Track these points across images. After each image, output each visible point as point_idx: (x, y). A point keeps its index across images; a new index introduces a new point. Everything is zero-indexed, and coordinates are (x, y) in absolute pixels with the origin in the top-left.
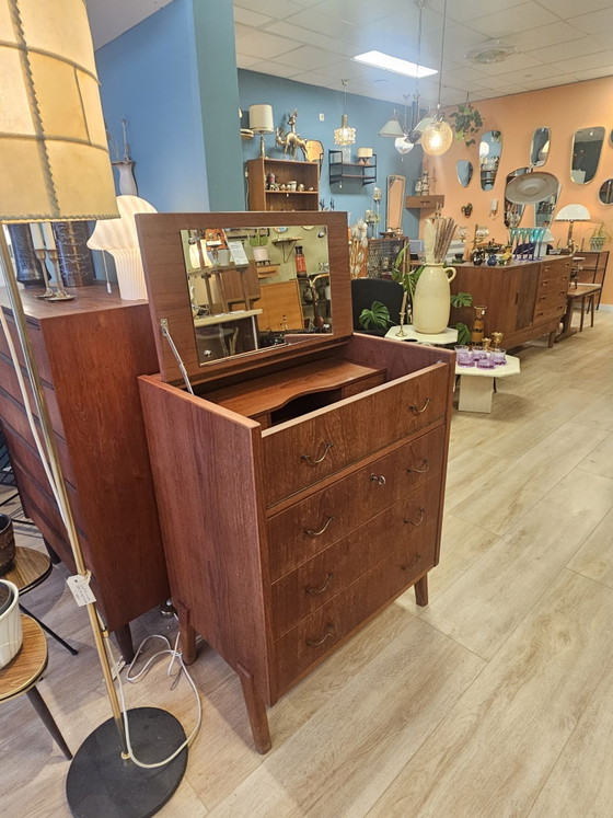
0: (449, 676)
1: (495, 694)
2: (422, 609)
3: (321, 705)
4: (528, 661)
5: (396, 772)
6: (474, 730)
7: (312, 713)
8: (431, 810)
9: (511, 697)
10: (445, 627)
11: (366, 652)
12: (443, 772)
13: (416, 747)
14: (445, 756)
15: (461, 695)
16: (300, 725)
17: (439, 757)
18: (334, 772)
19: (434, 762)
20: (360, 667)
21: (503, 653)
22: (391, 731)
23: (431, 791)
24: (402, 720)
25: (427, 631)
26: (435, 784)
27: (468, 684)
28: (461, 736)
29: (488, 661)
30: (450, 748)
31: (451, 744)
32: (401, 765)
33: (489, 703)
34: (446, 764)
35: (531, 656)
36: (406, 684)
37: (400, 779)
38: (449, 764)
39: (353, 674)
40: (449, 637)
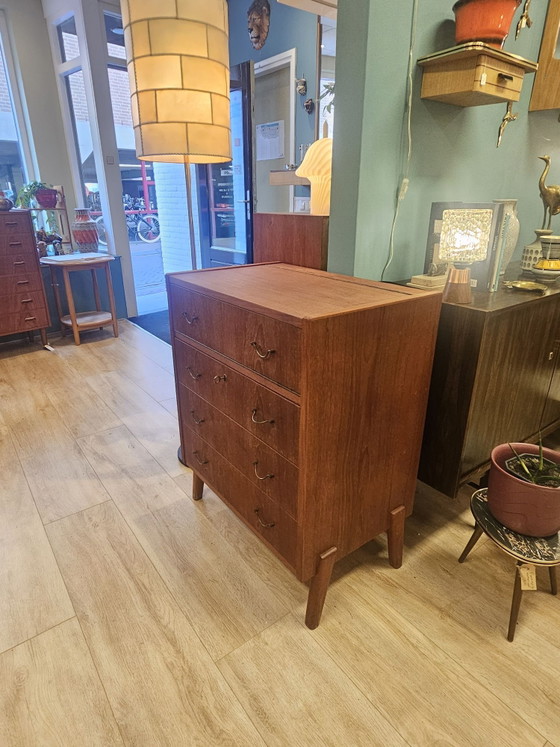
0: (212, 618)
1: (178, 652)
2: (303, 621)
3: (215, 525)
4: (204, 712)
5: (152, 558)
6: (156, 618)
7: (211, 521)
8: (120, 571)
9: (170, 667)
10: (272, 637)
11: (255, 559)
12: (136, 584)
13: (161, 573)
14: (145, 588)
15: (189, 621)
16: (206, 514)
17: (147, 586)
18: (168, 527)
19: (146, 582)
20: (241, 553)
21: (222, 685)
22: (179, 561)
23: (130, 573)
24: (184, 570)
25: (274, 618)
26: (132, 577)
27: (197, 630)
28: (155, 607)
29: (217, 663)
30: (150, 594)
31: (153, 596)
32: (154, 561)
33: (173, 641)
34: (141, 589)
35: (209, 722)
36: (214, 581)
37: (146, 558)
38: (140, 590)
39: (236, 548)
40: (257, 635)
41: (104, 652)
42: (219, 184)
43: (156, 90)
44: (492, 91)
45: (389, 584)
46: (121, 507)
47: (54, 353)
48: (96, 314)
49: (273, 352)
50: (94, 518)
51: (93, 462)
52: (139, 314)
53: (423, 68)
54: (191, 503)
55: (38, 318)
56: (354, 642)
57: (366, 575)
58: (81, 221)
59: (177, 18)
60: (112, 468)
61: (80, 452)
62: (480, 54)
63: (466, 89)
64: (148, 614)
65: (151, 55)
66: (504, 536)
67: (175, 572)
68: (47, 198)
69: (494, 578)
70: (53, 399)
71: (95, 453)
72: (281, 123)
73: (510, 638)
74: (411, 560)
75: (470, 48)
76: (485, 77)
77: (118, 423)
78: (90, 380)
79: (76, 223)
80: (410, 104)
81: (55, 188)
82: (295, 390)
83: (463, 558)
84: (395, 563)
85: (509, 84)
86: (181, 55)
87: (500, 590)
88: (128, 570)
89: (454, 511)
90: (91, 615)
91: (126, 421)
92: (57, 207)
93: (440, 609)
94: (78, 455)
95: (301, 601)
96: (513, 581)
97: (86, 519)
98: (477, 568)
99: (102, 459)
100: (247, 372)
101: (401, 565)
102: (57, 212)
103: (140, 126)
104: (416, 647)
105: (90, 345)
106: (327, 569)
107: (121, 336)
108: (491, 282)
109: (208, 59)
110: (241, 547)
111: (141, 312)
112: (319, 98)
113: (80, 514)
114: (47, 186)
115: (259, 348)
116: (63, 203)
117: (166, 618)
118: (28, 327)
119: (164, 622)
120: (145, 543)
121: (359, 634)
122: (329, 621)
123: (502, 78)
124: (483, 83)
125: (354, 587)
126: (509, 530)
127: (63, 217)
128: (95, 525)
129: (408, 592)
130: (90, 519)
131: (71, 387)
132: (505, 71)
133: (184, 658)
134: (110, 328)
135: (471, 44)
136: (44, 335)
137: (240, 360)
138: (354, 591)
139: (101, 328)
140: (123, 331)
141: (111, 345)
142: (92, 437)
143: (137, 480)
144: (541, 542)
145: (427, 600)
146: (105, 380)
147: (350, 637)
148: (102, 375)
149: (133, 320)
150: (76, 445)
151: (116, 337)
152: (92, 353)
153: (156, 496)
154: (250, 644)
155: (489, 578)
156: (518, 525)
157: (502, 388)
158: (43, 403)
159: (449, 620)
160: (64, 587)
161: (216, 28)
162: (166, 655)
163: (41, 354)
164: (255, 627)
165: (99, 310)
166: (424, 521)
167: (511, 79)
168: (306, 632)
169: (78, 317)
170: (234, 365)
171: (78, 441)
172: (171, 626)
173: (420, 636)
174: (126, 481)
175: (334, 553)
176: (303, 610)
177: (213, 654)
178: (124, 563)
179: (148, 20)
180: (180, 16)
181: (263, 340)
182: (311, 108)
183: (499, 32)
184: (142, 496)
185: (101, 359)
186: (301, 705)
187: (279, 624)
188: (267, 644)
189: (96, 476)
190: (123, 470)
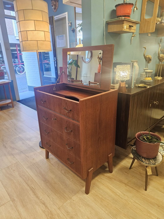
0: (56, 195)
1: (46, 207)
2: (84, 192)
3: (54, 166)
6: (37, 197)
7: (52, 165)
8: (24, 184)
9: (44, 212)
10: (75, 198)
11: (68, 175)
12: (30, 188)
13: (38, 183)
15: (49, 197)
16: (50, 163)
17: (34, 188)
18: (38, 168)
19: (33, 186)
20: (63, 174)
21: (61, 215)
22: (43, 179)
24: (45, 181)
25: (75, 192)
26: (28, 185)
27: (52, 199)
28: (37, 194)
29: (59, 209)
30: (35, 190)
32: (35, 180)
33: (44, 204)
36: (55, 183)
38: (31, 189)
39: (61, 172)
40: (71, 198)
41: (22, 210)
42: (45, 55)
43: (27, 31)
44: (128, 30)
45: (109, 178)
46: (22, 164)
49: (71, 110)
50: (13, 168)
51: (10, 150)
52: (20, 99)
53: (108, 24)
54: (45, 160)
56: (101, 197)
57: (102, 176)
59: (32, 9)
60: (17, 151)
61: (5, 147)
62: (124, 20)
63: (120, 30)
64: (35, 196)
65: (25, 20)
66: (141, 159)
67: (42, 182)
69: (140, 173)
71: (11, 147)
72: (64, 35)
73: (146, 190)
74: (115, 170)
75: (121, 19)
76: (126, 26)
77: (18, 136)
78: (6, 123)
80: (105, 34)
82: (78, 121)
83: (130, 168)
84: (111, 171)
85: (132, 28)
86: (34, 20)
87: (142, 176)
88: (26, 183)
89: (127, 154)
90: (16, 199)
91: (20, 135)
93: (125, 184)
94: (5, 148)
95: (83, 186)
96: (145, 173)
97: (10, 169)
98: (135, 170)
99: (13, 149)
100: (63, 117)
101: (112, 172)
103: (22, 42)
104: (119, 196)
105: (4, 111)
106: (91, 175)
107: (15, 107)
108: (132, 85)
109: (43, 21)
110: (63, 172)
111: (21, 99)
112: (76, 28)
113: (8, 167)
115: (66, 109)
117: (41, 197)
119: (40, 198)
120: (31, 174)
121: (102, 194)
122: (92, 191)
123: (130, 26)
124: (125, 28)
125: (99, 180)
126: (143, 157)
129: (115, 180)
132: (131, 24)
133: (48, 208)
134: (11, 105)
135: (121, 18)
137: (60, 113)
138: (99, 181)
139: (7, 105)
140: (15, 106)
141: (12, 110)
142: (9, 142)
143: (26, 154)
144: (152, 160)
145: (121, 181)
146: (11, 122)
147: (99, 195)
148: (10, 121)
149: (19, 101)
150: (4, 145)
151: (13, 107)
152: (5, 114)
153: (33, 159)
154: (69, 201)
155: (138, 173)
156: (145, 156)
157: (137, 116)
159: (128, 187)
160: (6, 192)
161: (45, 12)
162: (42, 208)
164: (70, 196)
166: (118, 158)
167: (133, 26)
168: (85, 195)
170: (58, 115)
171: (4, 143)
172: (43, 199)
173: (120, 192)
175: (92, 169)
176: (84, 189)
177: (57, 206)
178: (25, 181)
179: (23, 10)
180: (33, 9)
181: (67, 107)
182: (74, 31)
183: (128, 14)
184: (29, 159)
185: (9, 115)
186: (86, 217)
187: (77, 194)
188: (74, 200)
189: (12, 154)
190: (21, 152)
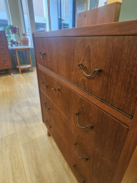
8: (10, 174)
18: (35, 149)
22: (37, 171)
23: (14, 176)
37: (23, 168)
39: (63, 165)
42: (65, 27)
46: (18, 137)
47: (13, 76)
48: (27, 65)
51: (14, 115)
54: (46, 137)
55: (8, 65)
58: (23, 37)
60: (20, 118)
61: (11, 111)
67: (34, 178)
68: (14, 30)
70: (8, 91)
71: (16, 112)
72: (85, 4)
77: (26, 100)
78: (21, 85)
79: (22, 37)
81: (16, 27)
91: (29, 100)
92: (17, 33)
94: (9, 112)
97: (4, 142)
99: (17, 114)
100: (73, 87)
102: (17, 34)
105: (24, 74)
113: (2, 139)
114: (14, 26)
115: (85, 69)
116: (19, 32)
118: (5, 68)
120: (24, 158)
127: (19, 36)
128: (6, 146)
130: (5, 142)
131: (15, 87)
136: (10, 70)
137: (69, 78)
139: (28, 69)
141: (30, 74)
142: (16, 105)
143: (28, 124)
146: (26, 85)
148: (25, 83)
150: (10, 108)
151: (32, 72)
152: (24, 76)
153: (33, 133)
158: (4, 91)
163: (9, 76)
165: (28, 64)
169: (20, 66)
170: (64, 81)
171: (11, 106)
174: (24, 125)
184: (28, 132)
185: (26, 78)
189: (13, 121)
190: (24, 120)
